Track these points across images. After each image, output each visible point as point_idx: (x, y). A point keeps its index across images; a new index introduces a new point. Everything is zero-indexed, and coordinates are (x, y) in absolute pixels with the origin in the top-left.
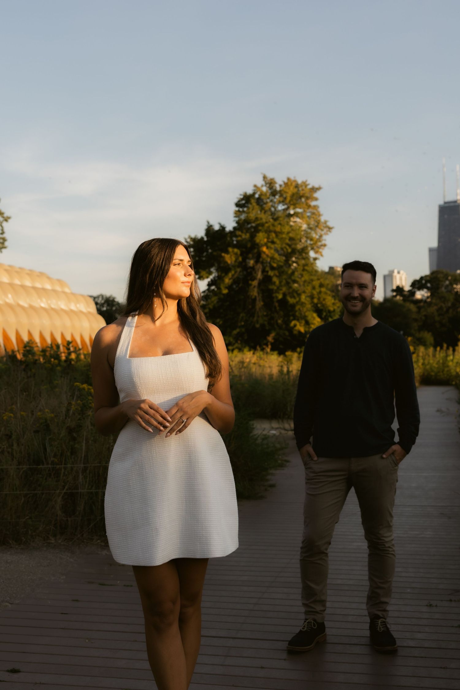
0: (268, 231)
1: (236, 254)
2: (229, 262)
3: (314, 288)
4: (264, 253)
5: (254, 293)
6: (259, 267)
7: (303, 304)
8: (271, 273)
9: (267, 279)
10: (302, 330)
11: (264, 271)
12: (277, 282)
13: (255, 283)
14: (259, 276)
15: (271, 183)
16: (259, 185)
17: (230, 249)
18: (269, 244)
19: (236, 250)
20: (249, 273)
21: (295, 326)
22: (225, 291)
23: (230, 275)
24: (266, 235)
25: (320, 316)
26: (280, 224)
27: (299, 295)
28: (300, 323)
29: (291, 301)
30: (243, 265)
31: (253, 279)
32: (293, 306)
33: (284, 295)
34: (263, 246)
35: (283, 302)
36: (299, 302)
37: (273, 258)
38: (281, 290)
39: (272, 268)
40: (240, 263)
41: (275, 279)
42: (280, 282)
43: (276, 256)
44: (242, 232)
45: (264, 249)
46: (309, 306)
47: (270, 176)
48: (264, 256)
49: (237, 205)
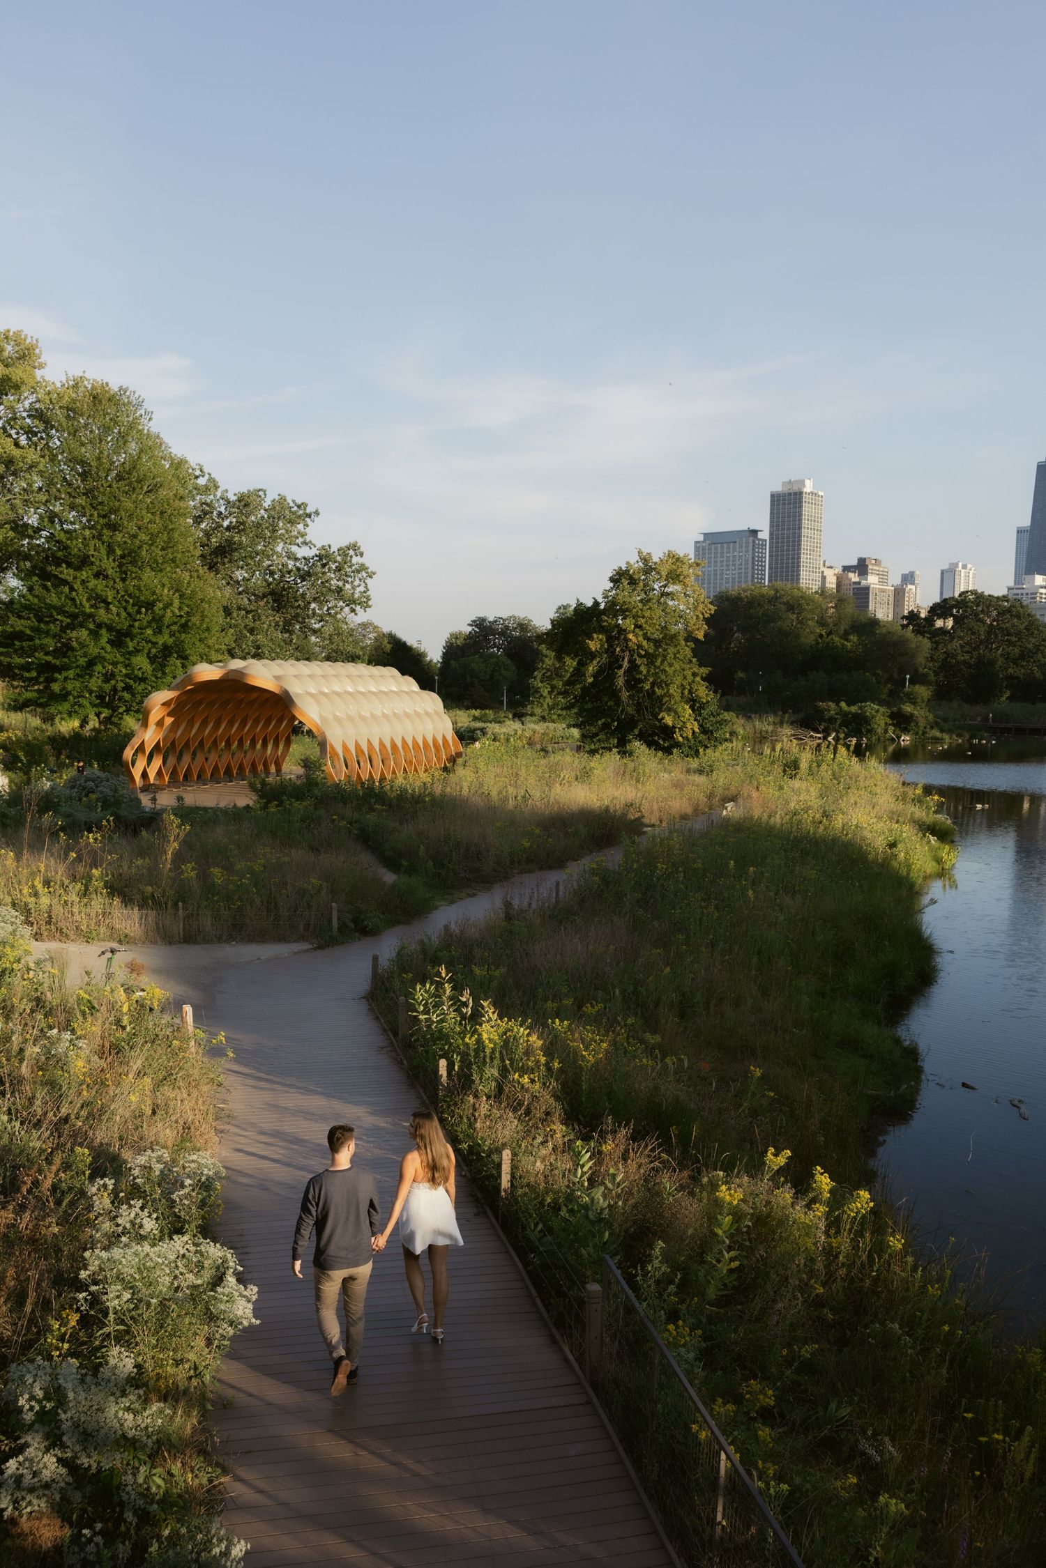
0: (635, 617)
1: (601, 640)
2: (594, 649)
3: (685, 678)
4: (631, 640)
5: (620, 682)
6: (627, 653)
7: (670, 696)
8: (639, 661)
9: (633, 667)
10: (670, 723)
11: (632, 661)
12: (645, 672)
13: (621, 672)
14: (626, 664)
15: (645, 559)
16: (632, 563)
17: (595, 636)
18: (637, 630)
19: (600, 636)
20: (614, 663)
21: (663, 718)
22: (591, 680)
23: (595, 662)
24: (634, 621)
25: (692, 707)
26: (650, 608)
27: (668, 685)
28: (669, 715)
29: (658, 692)
30: (610, 651)
31: (621, 667)
32: (660, 698)
33: (653, 684)
34: (629, 632)
35: (651, 693)
36: (668, 694)
37: (640, 646)
38: (648, 680)
39: (640, 656)
40: (607, 651)
41: (643, 669)
42: (648, 672)
43: (645, 643)
44: (608, 617)
45: (631, 636)
46: (678, 698)
47: (645, 551)
48: (630, 644)
49: (612, 580)
